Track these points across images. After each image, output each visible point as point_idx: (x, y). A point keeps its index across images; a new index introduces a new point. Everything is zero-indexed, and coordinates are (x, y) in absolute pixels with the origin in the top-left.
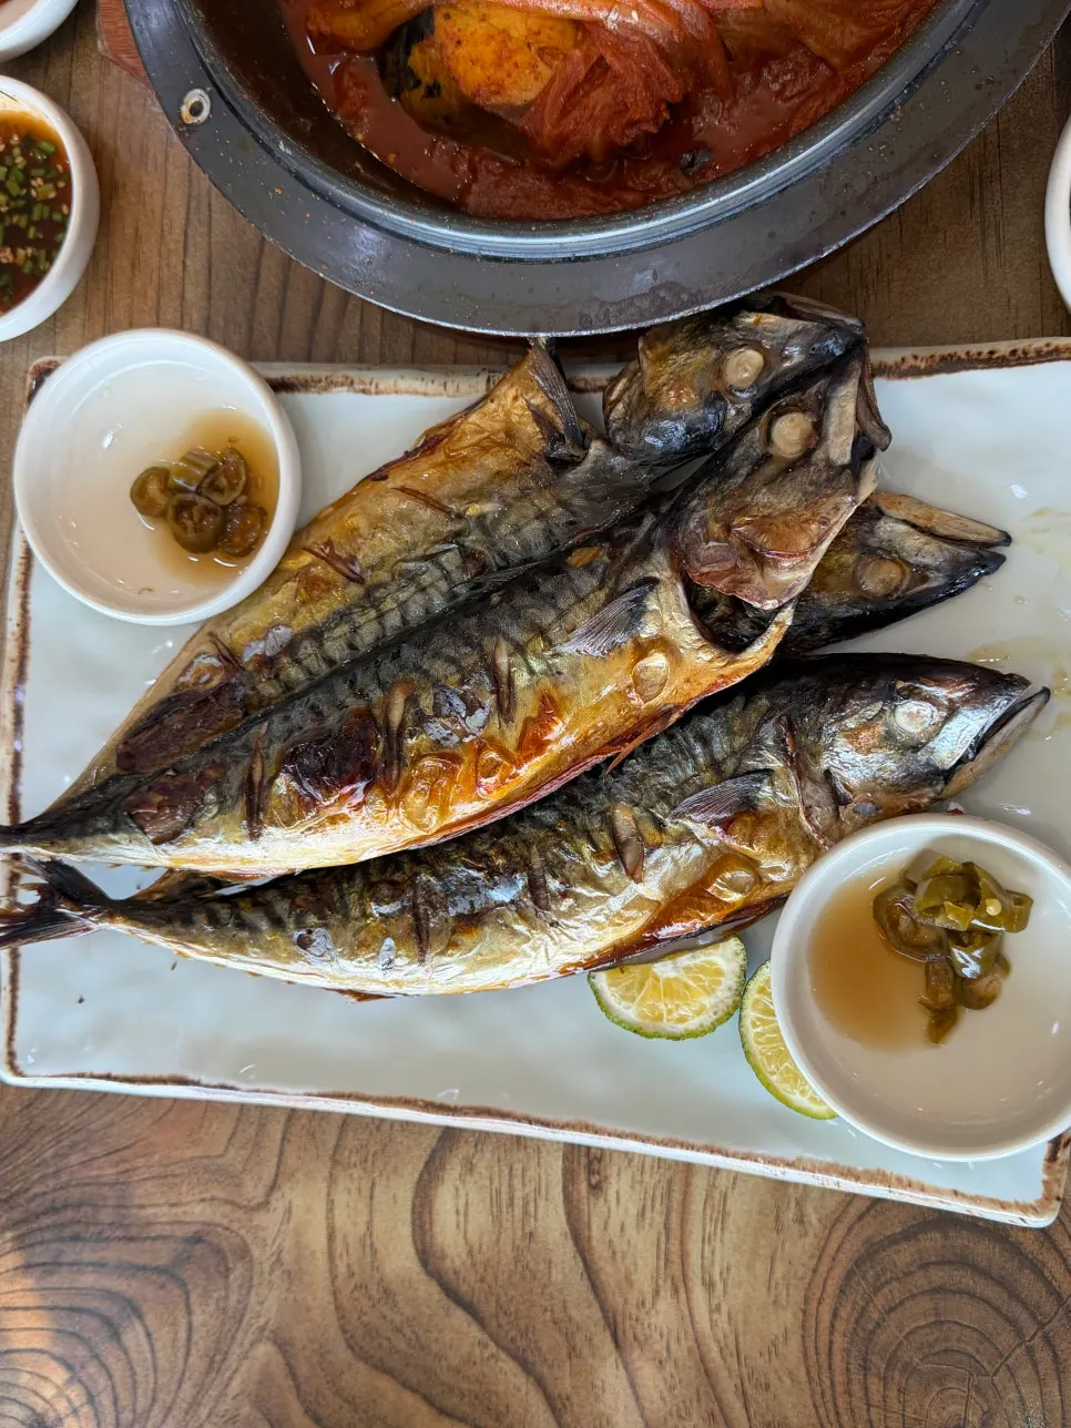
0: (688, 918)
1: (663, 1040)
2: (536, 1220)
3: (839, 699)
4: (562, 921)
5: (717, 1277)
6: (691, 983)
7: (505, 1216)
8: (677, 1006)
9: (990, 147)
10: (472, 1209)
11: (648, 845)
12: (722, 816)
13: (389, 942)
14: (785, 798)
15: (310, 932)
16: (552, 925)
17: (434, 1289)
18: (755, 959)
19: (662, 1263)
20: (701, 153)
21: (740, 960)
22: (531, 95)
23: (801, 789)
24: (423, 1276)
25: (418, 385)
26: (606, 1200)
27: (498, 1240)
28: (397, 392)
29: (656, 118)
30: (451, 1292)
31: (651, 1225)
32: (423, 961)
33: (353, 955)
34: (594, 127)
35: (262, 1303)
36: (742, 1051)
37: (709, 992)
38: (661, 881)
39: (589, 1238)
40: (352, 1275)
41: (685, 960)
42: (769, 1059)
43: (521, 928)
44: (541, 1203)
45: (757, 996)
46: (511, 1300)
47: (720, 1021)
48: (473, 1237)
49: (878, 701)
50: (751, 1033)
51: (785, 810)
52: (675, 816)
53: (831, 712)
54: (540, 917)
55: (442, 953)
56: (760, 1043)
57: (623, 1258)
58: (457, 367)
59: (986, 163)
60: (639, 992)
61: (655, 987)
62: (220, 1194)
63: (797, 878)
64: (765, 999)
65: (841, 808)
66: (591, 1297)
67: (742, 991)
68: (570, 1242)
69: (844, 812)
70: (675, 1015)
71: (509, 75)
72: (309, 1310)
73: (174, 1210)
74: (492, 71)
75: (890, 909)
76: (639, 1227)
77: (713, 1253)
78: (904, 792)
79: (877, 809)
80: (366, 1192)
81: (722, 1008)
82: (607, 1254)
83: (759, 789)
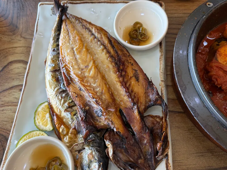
0: (57, 122)
1: (34, 116)
2: (16, 80)
3: (99, 151)
4: (57, 97)
5: (4, 112)
6: (44, 121)
7: (17, 75)
8: (40, 118)
9: (219, 153)
10: (18, 70)
11: (71, 113)
12: (76, 127)
13: (54, 65)
14: (80, 140)
15: (56, 51)
16: (56, 95)
17: (6, 64)
18: (49, 133)
19: (7, 102)
20: (212, 95)
21: (49, 130)
22: (220, 61)
23: (81, 143)
24: (8, 62)
25: (162, 68)
26: (19, 92)
27: (13, 74)
28: (160, 64)
29: (218, 84)
30: (5, 67)
31: (14, 100)
32: (50, 72)
33: (52, 59)
34: (215, 73)
35: (6, 38)
36: (31, 131)
37: (43, 124)
38: (65, 116)
39: (12, 89)
40: (9, 51)
41: (49, 119)
42: (29, 136)
43: (56, 89)
44: (19, 81)
45: (41, 133)
46: (3, 77)
47: (37, 127)
48: (14, 70)
49: (98, 159)
50: (35, 133)
51: (77, 140)
52: (76, 118)
53: (96, 149)
54: (58, 93)
55: (51, 75)
56: (32, 134)
57: (9, 95)
58: (165, 75)
59: (215, 153)
60: (44, 111)
61: (44, 114)
62: (24, 30)
63: (64, 143)
64: (41, 135)
65: (78, 152)
66: (2, 90)
67: (42, 131)
68: (12, 86)
69: (77, 153)
70: (39, 118)
71: (223, 57)
72: (4, 45)
73: (21, 23)
74: (224, 54)
75: (56, 160)
76: (14, 98)
77: (8, 111)
78: (80, 165)
79: (77, 159)
80: (23, 52)
81: (39, 127)
82: (10, 92)
83: (81, 134)
